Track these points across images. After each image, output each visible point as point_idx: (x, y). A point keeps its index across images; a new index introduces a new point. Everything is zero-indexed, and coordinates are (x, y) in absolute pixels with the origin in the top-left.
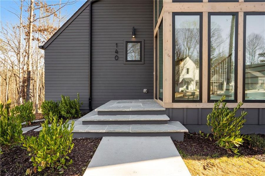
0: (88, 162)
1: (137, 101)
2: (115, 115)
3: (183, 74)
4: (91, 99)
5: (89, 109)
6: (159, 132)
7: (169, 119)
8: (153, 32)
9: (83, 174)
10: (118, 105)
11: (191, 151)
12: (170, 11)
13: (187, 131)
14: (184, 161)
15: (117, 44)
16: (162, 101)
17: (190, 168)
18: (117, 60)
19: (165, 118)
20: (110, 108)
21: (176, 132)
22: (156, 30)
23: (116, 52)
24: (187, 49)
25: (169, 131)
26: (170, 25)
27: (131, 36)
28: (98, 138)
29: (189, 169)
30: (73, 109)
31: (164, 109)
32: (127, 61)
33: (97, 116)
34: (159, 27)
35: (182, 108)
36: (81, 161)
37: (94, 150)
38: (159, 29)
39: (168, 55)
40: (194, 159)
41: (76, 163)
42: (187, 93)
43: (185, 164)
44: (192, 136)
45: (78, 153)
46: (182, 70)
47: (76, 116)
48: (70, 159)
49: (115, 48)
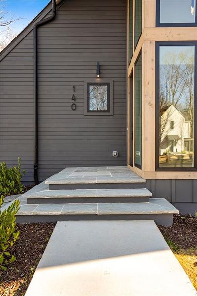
0: (38, 259)
1: (104, 168)
2: (74, 189)
3: (167, 130)
4: (37, 166)
5: (34, 180)
6: (137, 213)
7: (151, 195)
8: (126, 70)
9: (32, 277)
10: (77, 175)
11: (184, 241)
12: (152, 40)
13: (177, 212)
14: (176, 257)
15: (74, 87)
16: (141, 169)
17: (186, 267)
18: (74, 110)
19: (145, 193)
20: (66, 179)
21: (162, 214)
22: (131, 67)
23: (73, 99)
24: (172, 93)
25: (152, 212)
26: (152, 60)
27: (94, 76)
28: (49, 222)
29: (185, 269)
30: (11, 182)
31: (144, 181)
32: (89, 111)
33: (48, 190)
34: (136, 64)
35: (169, 178)
36: (27, 258)
37: (46, 240)
38: (135, 65)
39: (149, 103)
40: (190, 254)
41: (19, 261)
42: (171, 158)
43: (179, 260)
44: (184, 219)
45: (22, 246)
46: (166, 123)
47: (16, 191)
48: (11, 256)
49: (72, 92)
